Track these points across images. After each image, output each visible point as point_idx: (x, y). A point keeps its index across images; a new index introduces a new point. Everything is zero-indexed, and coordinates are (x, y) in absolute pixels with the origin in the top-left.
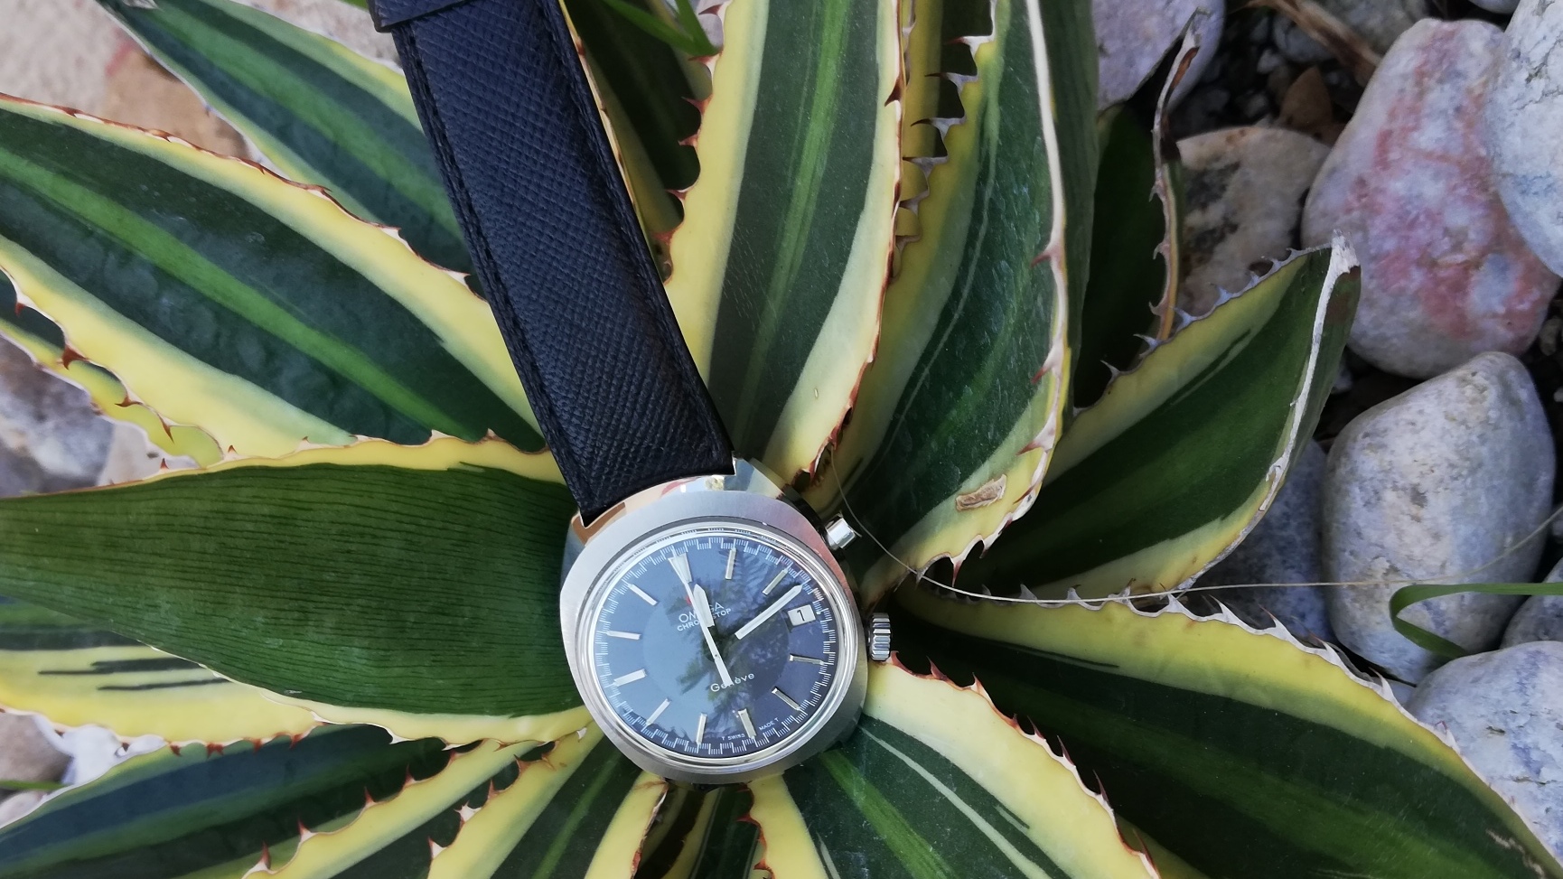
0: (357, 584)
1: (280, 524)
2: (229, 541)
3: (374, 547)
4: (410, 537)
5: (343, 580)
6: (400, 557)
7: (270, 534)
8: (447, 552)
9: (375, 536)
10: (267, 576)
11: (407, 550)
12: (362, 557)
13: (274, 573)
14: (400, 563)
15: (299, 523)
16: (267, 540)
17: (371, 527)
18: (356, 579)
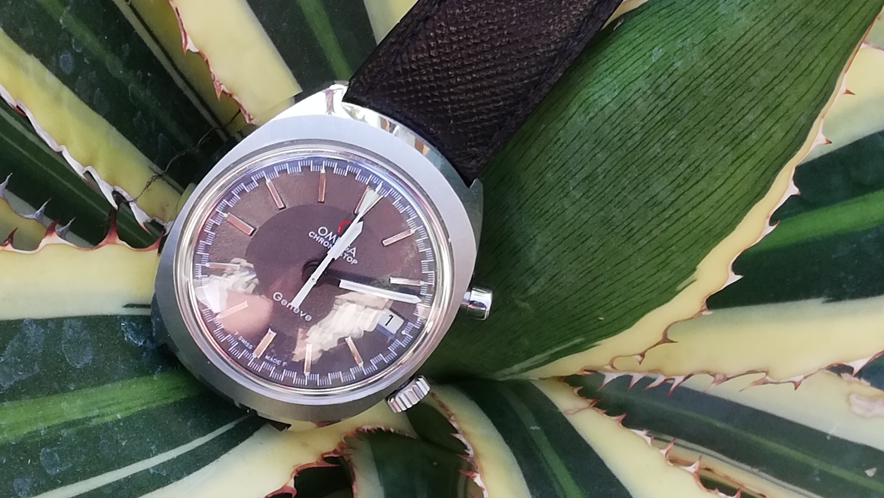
0: (653, 146)
1: (737, 138)
2: (750, 96)
3: (672, 179)
4: (661, 208)
5: (663, 140)
6: (651, 189)
7: (734, 125)
8: (630, 220)
9: (679, 186)
10: (705, 97)
11: (653, 198)
12: (671, 166)
13: (704, 103)
14: (647, 185)
15: (728, 149)
16: (732, 119)
17: (688, 190)
18: (657, 148)
